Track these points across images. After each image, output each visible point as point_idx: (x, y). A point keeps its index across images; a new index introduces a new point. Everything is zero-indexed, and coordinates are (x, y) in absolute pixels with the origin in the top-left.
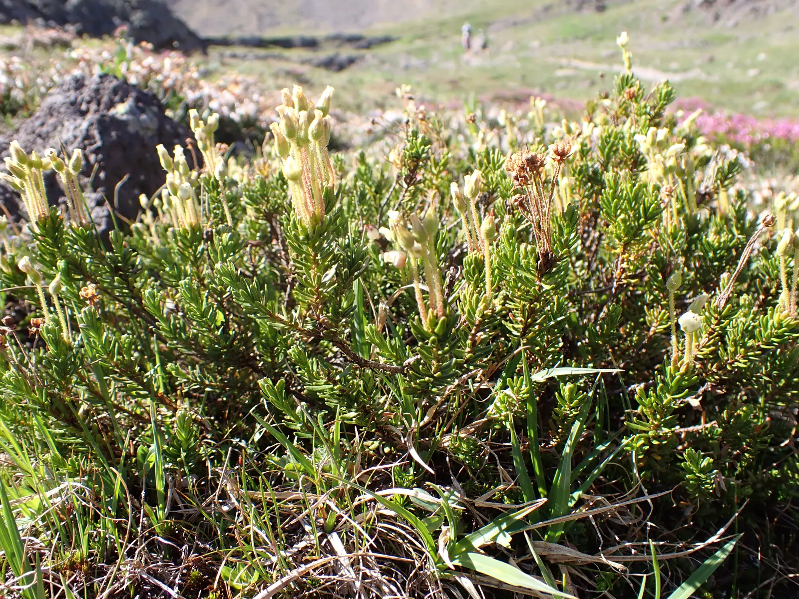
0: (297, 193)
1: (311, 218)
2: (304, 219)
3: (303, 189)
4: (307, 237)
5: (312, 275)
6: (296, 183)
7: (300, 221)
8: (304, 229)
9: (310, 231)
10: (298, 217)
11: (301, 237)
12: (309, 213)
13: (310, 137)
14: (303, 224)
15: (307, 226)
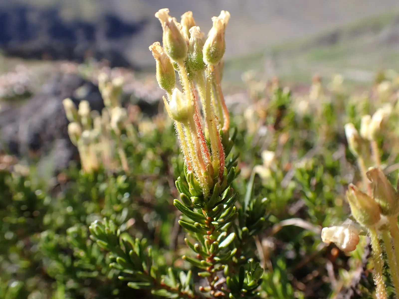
0: (187, 139)
1: (206, 173)
2: (197, 174)
3: (195, 133)
4: (201, 197)
5: (206, 240)
6: (186, 125)
7: (192, 177)
8: (197, 188)
9: (205, 191)
10: (189, 172)
11: (193, 199)
12: (204, 166)
13: (205, 59)
14: (196, 181)
15: (202, 185)
